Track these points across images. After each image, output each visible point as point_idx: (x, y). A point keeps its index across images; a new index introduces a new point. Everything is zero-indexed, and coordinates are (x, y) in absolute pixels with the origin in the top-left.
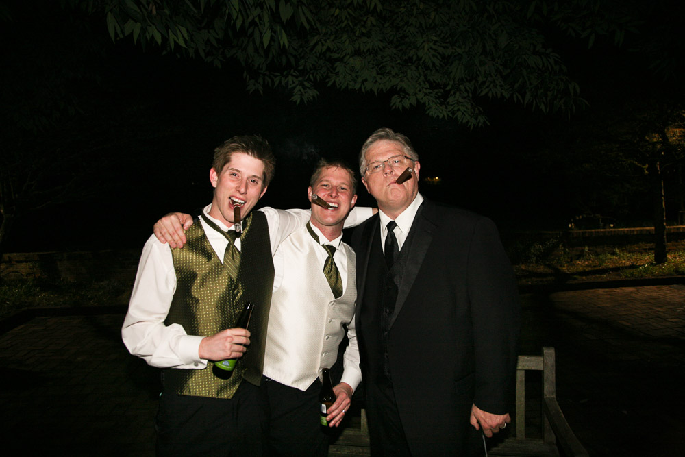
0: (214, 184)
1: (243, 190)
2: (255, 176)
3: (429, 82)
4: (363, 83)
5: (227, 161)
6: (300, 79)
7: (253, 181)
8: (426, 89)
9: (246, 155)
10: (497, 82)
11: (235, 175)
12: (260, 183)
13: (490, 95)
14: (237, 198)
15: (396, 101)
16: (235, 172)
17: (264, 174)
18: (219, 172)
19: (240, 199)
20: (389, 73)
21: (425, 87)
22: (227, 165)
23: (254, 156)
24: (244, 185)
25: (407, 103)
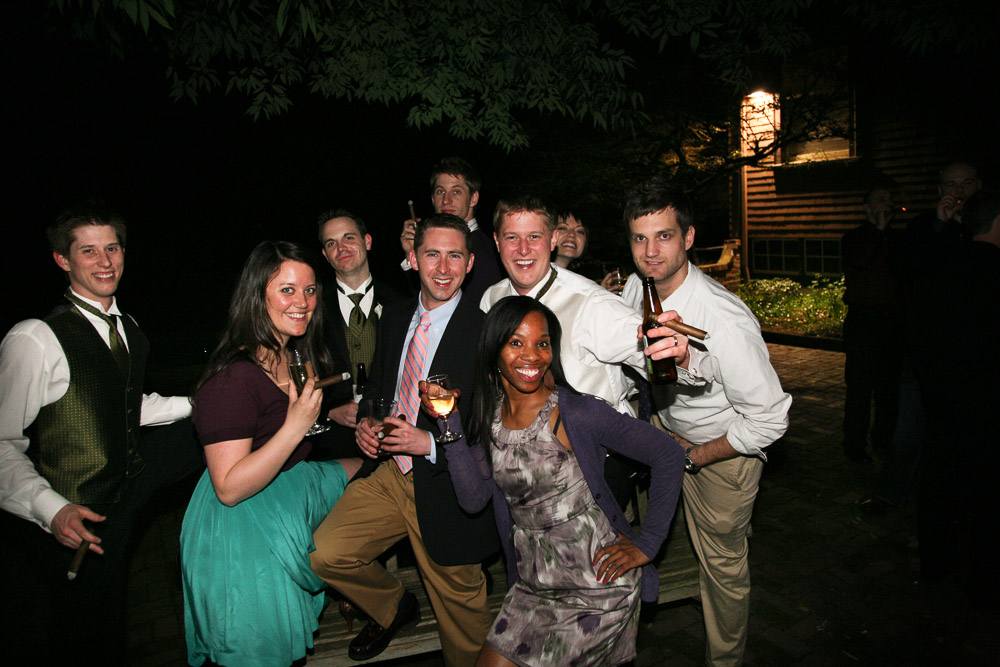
0: (66, 268)
1: (107, 264)
2: (111, 245)
3: (460, 88)
4: (367, 89)
5: (71, 240)
6: (266, 81)
7: (111, 249)
8: (458, 98)
9: (91, 226)
10: (549, 90)
11: (89, 251)
12: (119, 248)
13: (541, 107)
14: (103, 273)
15: (415, 117)
16: (88, 248)
17: (119, 237)
18: (66, 253)
19: (107, 273)
20: (406, 75)
21: (456, 95)
22: (74, 245)
23: (101, 225)
24: (105, 258)
25: (428, 119)
